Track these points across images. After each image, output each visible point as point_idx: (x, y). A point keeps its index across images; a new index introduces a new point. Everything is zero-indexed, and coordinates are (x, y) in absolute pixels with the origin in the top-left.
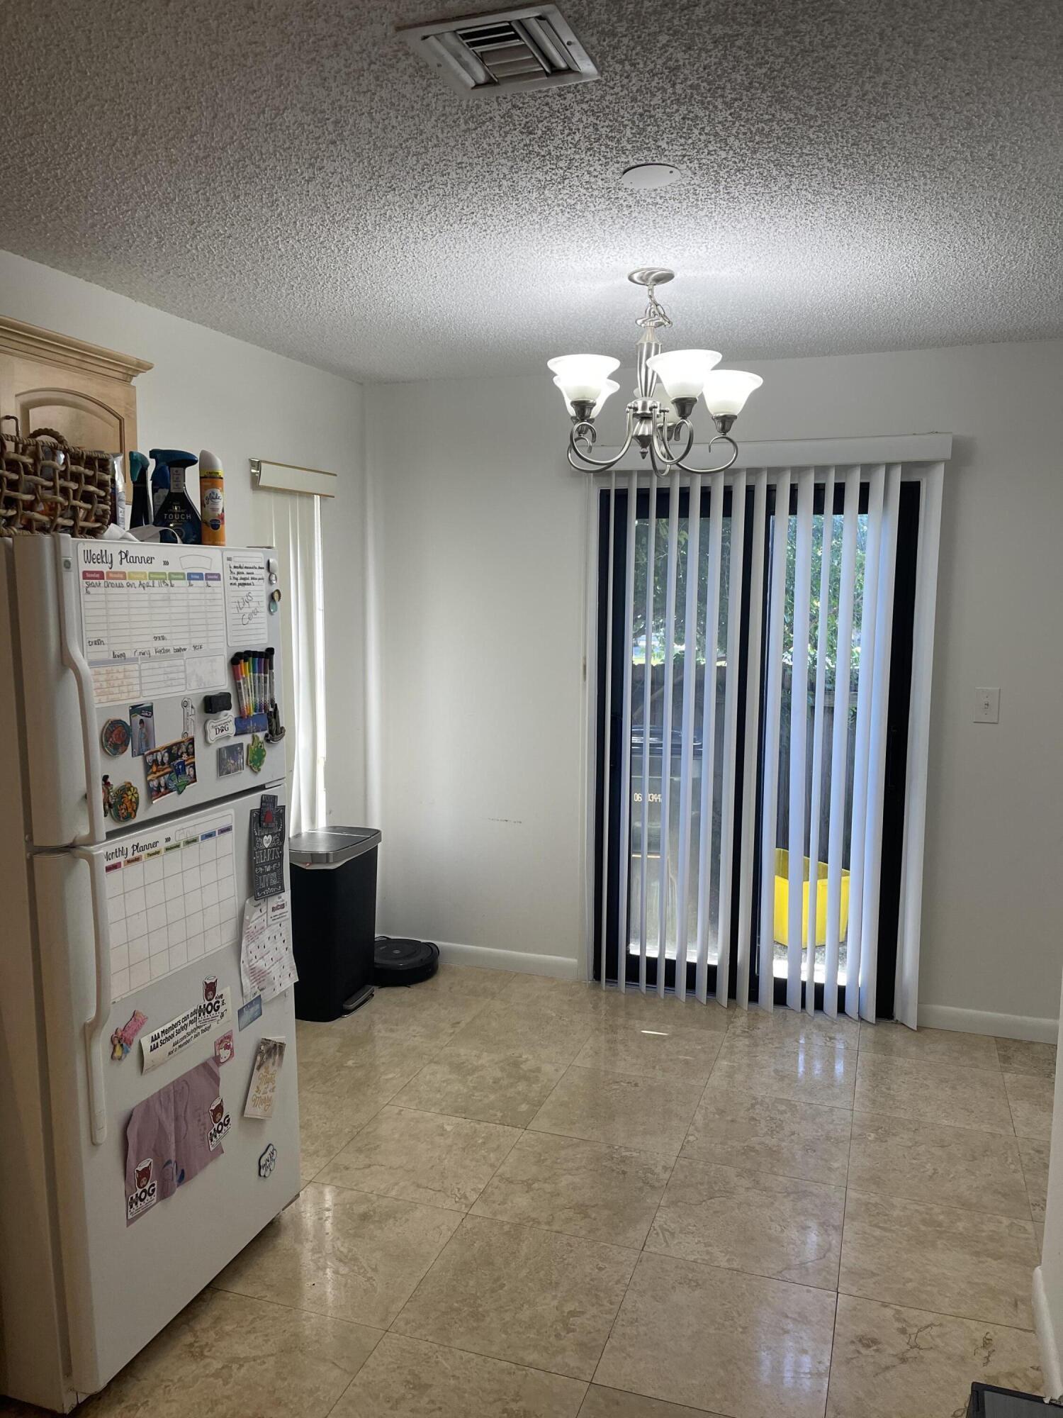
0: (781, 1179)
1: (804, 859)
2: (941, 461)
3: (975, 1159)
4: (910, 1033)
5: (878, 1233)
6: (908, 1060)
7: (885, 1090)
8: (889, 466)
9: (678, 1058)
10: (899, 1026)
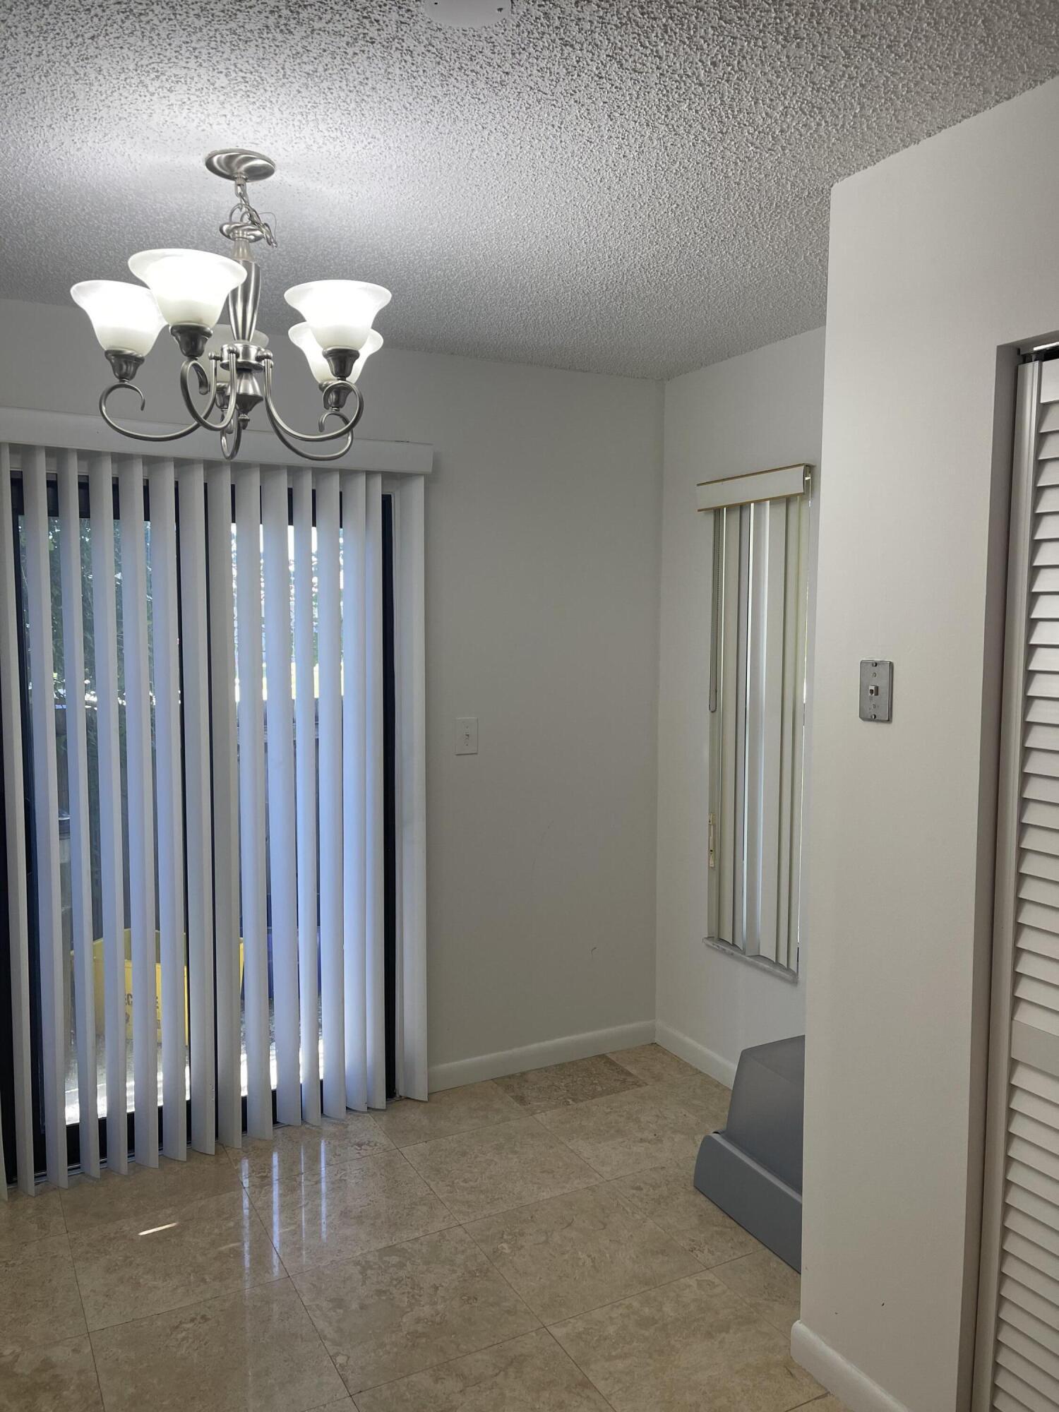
0: (479, 1356)
1: (156, 933)
2: (421, 475)
3: (605, 1225)
4: (422, 1105)
5: (620, 1365)
6: (450, 1138)
7: (462, 1184)
8: (369, 474)
9: (220, 1253)
10: (404, 1102)
